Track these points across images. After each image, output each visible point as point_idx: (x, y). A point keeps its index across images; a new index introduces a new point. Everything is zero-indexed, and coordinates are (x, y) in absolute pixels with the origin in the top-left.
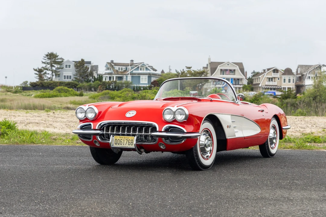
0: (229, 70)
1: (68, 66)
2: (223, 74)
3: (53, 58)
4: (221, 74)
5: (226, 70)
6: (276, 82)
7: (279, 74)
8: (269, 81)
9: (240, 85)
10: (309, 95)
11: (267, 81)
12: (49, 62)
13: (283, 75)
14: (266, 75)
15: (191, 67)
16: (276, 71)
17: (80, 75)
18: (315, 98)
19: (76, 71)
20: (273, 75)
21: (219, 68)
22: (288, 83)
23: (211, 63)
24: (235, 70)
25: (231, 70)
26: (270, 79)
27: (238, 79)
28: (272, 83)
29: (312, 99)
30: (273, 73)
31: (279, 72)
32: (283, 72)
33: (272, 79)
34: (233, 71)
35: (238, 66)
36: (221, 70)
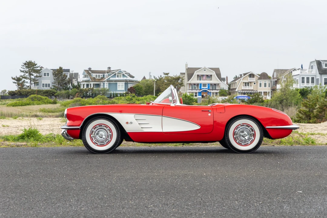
0: (206, 75)
1: (46, 74)
2: (200, 80)
3: (31, 67)
4: (198, 80)
5: (203, 76)
6: (252, 87)
7: (255, 78)
8: (246, 85)
9: (217, 90)
10: (276, 99)
11: (243, 86)
12: (27, 71)
13: (258, 79)
14: (242, 80)
15: (169, 73)
16: (252, 75)
17: (59, 83)
18: (281, 102)
19: (54, 79)
20: (249, 80)
21: (196, 73)
22: (264, 87)
23: (188, 69)
24: (211, 75)
25: (208, 76)
26: (247, 84)
27: (215, 85)
28: (248, 88)
29: (278, 102)
30: (249, 78)
31: (255, 76)
32: (259, 77)
33: (248, 83)
34: (209, 77)
35: (214, 72)
36: (198, 75)
